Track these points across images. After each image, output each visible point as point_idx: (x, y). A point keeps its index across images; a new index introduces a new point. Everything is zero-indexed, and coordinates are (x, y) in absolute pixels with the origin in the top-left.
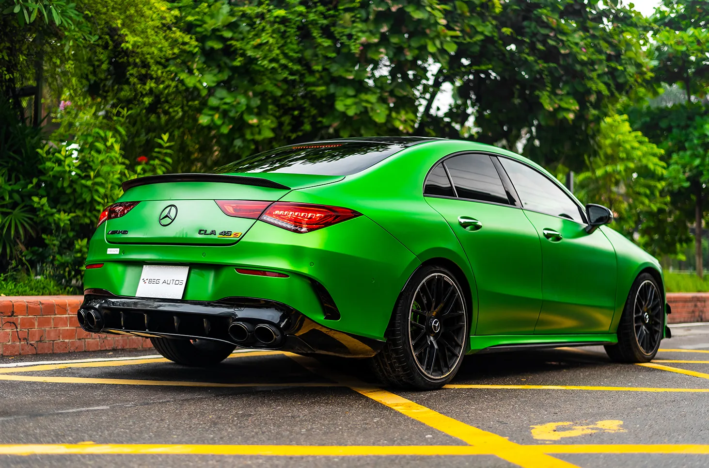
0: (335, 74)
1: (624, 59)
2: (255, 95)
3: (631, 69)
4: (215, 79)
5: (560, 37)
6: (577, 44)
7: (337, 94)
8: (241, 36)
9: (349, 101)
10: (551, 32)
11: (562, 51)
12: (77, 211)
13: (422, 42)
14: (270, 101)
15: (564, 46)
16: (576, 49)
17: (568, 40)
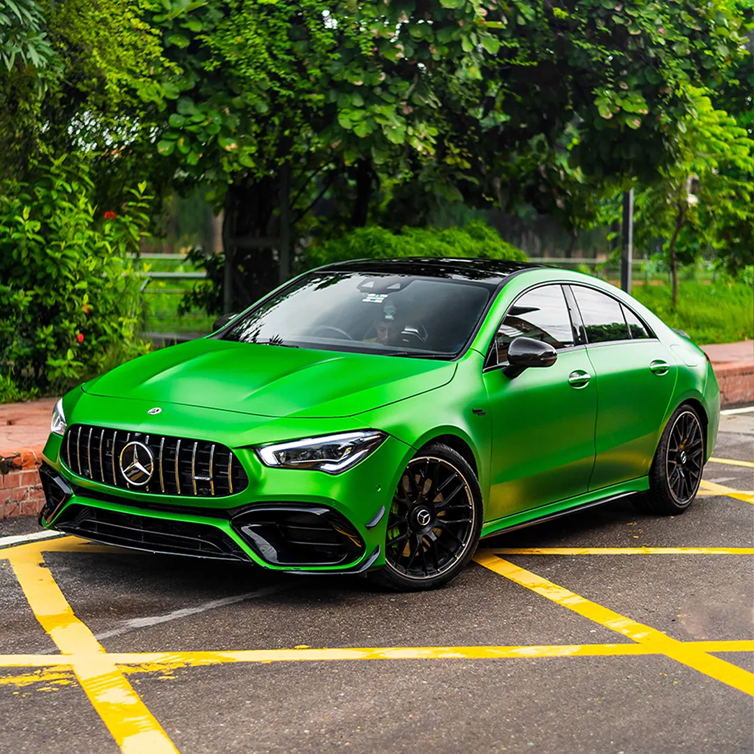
0: (337, 78)
1: (713, 38)
2: (233, 110)
3: (723, 51)
4: (177, 90)
5: (629, 12)
6: (651, 21)
7: (339, 104)
8: (212, 26)
9: (357, 115)
10: (617, 5)
11: (632, 32)
12: (35, 287)
13: (454, 36)
14: (253, 120)
15: (635, 25)
16: (649, 28)
17: (640, 16)
